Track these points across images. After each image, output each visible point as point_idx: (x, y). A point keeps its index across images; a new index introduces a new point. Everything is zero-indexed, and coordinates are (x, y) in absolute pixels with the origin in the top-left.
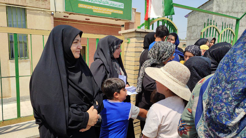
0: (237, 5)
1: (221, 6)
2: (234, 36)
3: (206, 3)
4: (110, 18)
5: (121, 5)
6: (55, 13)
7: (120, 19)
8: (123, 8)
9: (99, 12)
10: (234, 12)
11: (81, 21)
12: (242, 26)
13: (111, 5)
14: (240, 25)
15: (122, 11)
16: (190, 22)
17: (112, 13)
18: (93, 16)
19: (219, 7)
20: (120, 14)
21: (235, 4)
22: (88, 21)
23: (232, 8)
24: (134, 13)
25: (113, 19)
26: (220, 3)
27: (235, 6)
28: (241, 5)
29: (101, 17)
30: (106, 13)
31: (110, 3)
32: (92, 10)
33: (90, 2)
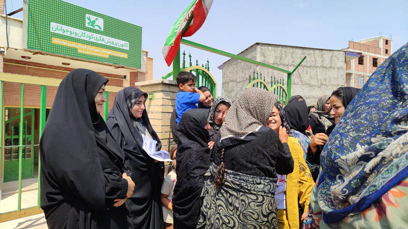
0: (286, 56)
1: (266, 55)
2: (286, 95)
3: (247, 49)
4: (106, 63)
5: (125, 45)
6: (7, 49)
7: (123, 66)
8: (128, 49)
9: (87, 53)
10: (284, 65)
11: (54, 66)
12: (294, 84)
13: (108, 44)
14: (292, 83)
15: (126, 54)
16: (225, 75)
17: (111, 56)
18: (77, 60)
19: (265, 57)
20: (123, 59)
21: (284, 54)
22: (67, 66)
23: (281, 59)
24: (145, 57)
25: (111, 66)
26: (266, 52)
27: (284, 56)
28: (292, 55)
29: (91, 62)
30: (99, 55)
31: (107, 40)
32: (76, 49)
33: (73, 36)
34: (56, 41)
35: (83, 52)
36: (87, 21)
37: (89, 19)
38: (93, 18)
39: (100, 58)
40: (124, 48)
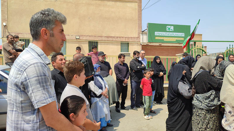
5: (182, 34)
6: (143, 43)
7: (182, 43)
8: (184, 36)
11: (156, 46)
13: (175, 36)
15: (183, 38)
17: (176, 40)
18: (164, 43)
20: (182, 40)
22: (160, 45)
25: (176, 44)
29: (169, 43)
31: (175, 34)
32: (163, 40)
33: (162, 35)
34: (157, 38)
35: (166, 40)
36: (167, 28)
37: (168, 28)
38: (169, 27)
39: (172, 41)
40: (182, 36)
